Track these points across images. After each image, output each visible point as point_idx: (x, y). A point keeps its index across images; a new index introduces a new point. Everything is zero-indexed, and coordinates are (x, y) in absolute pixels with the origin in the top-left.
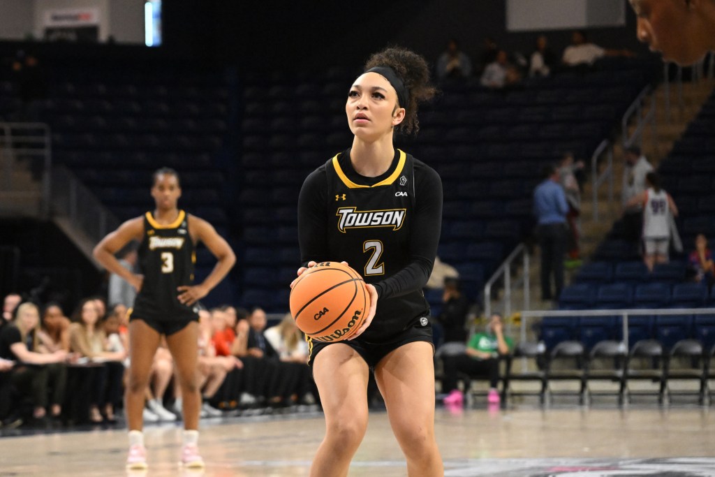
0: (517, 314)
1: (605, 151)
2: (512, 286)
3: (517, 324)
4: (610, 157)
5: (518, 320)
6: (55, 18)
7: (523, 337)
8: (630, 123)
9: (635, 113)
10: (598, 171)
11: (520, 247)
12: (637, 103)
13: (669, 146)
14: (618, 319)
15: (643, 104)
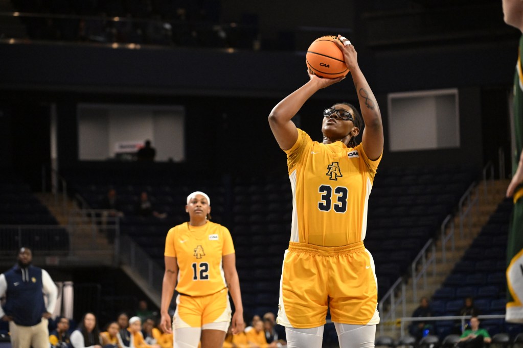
0: (399, 320)
1: (449, 222)
2: (395, 303)
3: (399, 326)
4: (452, 225)
5: (399, 323)
6: (122, 147)
7: (403, 333)
8: (464, 204)
9: (466, 199)
10: (445, 234)
11: (400, 280)
12: (467, 193)
13: (487, 218)
14: (459, 321)
15: (471, 193)
